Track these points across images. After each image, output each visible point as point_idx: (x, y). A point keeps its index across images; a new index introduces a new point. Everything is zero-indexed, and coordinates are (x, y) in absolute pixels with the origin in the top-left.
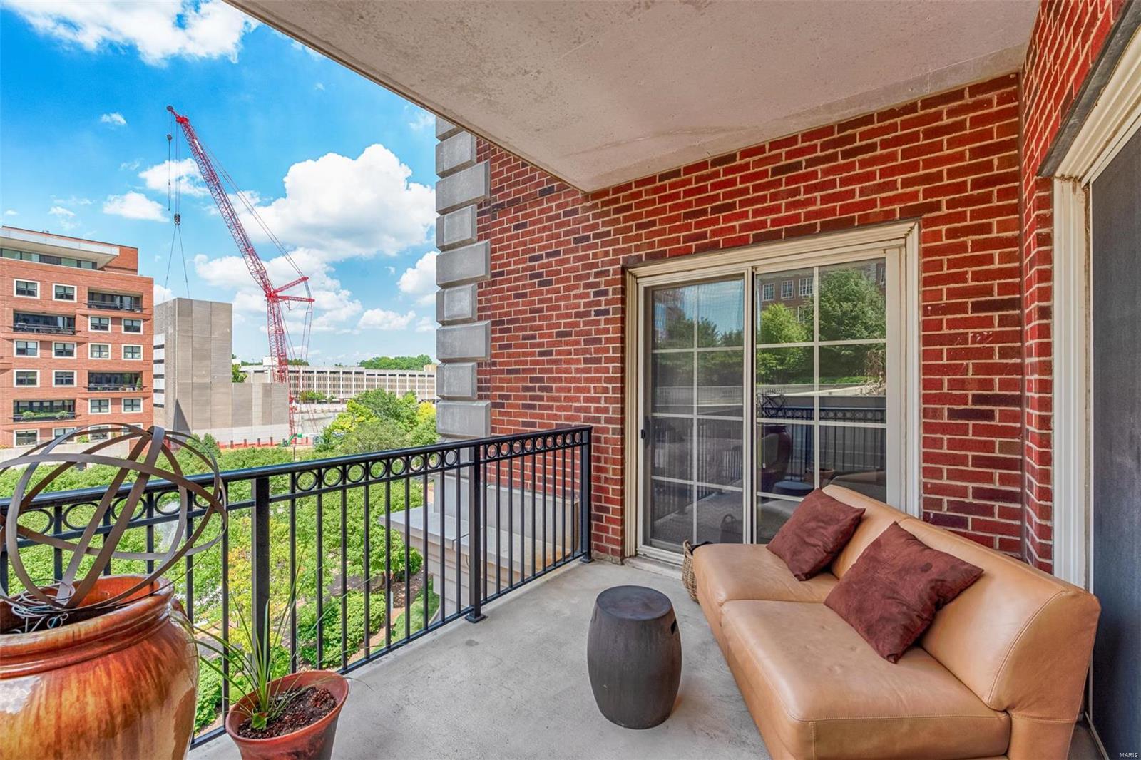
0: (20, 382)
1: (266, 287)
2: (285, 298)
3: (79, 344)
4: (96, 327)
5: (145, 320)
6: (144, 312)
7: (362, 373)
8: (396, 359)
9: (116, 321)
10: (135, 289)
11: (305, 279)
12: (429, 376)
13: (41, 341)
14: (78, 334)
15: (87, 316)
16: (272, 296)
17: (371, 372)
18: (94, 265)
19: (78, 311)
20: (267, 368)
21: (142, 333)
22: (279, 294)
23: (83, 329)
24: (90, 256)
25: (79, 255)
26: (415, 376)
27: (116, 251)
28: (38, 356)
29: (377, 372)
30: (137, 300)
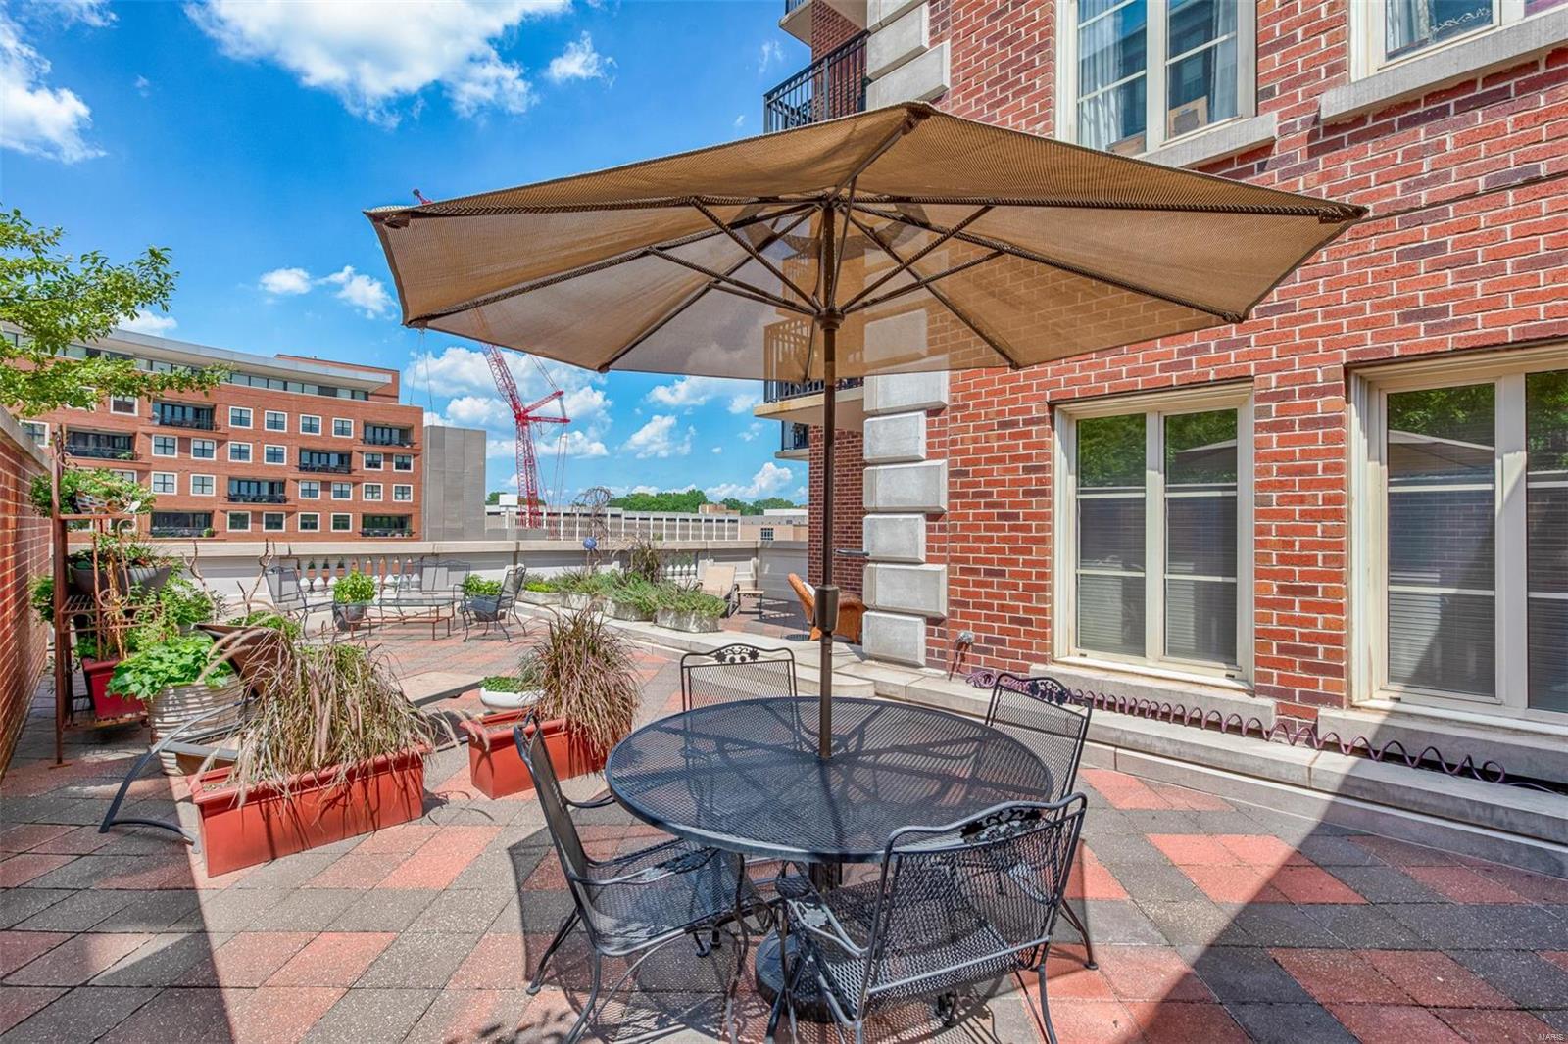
0: (304, 526)
1: (515, 407)
2: (536, 419)
3: (355, 484)
4: (369, 465)
5: (415, 456)
6: (415, 447)
7: (619, 516)
8: (658, 495)
9: (388, 457)
10: (405, 422)
11: (560, 393)
12: (706, 521)
13: (322, 482)
14: (354, 474)
15: (361, 452)
16: (522, 418)
17: (630, 514)
18: (366, 395)
19: (354, 448)
20: (503, 509)
21: (412, 471)
22: (530, 415)
23: (358, 467)
24: (364, 386)
25: (353, 384)
26: (687, 520)
27: (388, 379)
28: (319, 498)
29: (638, 515)
30: (405, 433)
